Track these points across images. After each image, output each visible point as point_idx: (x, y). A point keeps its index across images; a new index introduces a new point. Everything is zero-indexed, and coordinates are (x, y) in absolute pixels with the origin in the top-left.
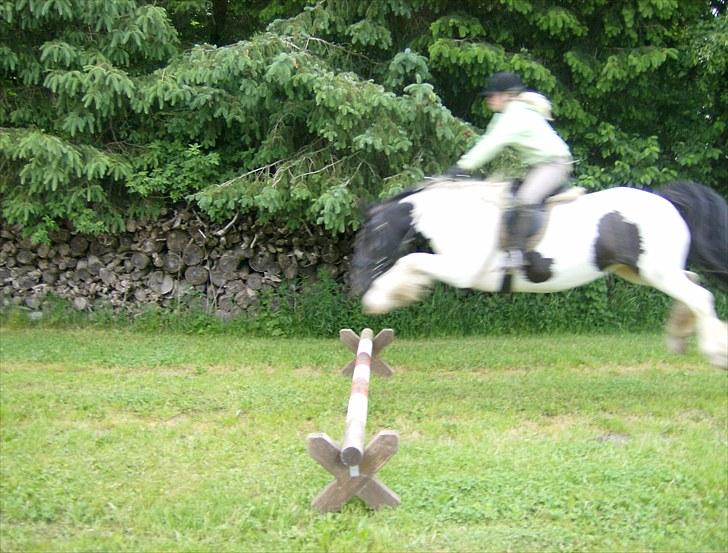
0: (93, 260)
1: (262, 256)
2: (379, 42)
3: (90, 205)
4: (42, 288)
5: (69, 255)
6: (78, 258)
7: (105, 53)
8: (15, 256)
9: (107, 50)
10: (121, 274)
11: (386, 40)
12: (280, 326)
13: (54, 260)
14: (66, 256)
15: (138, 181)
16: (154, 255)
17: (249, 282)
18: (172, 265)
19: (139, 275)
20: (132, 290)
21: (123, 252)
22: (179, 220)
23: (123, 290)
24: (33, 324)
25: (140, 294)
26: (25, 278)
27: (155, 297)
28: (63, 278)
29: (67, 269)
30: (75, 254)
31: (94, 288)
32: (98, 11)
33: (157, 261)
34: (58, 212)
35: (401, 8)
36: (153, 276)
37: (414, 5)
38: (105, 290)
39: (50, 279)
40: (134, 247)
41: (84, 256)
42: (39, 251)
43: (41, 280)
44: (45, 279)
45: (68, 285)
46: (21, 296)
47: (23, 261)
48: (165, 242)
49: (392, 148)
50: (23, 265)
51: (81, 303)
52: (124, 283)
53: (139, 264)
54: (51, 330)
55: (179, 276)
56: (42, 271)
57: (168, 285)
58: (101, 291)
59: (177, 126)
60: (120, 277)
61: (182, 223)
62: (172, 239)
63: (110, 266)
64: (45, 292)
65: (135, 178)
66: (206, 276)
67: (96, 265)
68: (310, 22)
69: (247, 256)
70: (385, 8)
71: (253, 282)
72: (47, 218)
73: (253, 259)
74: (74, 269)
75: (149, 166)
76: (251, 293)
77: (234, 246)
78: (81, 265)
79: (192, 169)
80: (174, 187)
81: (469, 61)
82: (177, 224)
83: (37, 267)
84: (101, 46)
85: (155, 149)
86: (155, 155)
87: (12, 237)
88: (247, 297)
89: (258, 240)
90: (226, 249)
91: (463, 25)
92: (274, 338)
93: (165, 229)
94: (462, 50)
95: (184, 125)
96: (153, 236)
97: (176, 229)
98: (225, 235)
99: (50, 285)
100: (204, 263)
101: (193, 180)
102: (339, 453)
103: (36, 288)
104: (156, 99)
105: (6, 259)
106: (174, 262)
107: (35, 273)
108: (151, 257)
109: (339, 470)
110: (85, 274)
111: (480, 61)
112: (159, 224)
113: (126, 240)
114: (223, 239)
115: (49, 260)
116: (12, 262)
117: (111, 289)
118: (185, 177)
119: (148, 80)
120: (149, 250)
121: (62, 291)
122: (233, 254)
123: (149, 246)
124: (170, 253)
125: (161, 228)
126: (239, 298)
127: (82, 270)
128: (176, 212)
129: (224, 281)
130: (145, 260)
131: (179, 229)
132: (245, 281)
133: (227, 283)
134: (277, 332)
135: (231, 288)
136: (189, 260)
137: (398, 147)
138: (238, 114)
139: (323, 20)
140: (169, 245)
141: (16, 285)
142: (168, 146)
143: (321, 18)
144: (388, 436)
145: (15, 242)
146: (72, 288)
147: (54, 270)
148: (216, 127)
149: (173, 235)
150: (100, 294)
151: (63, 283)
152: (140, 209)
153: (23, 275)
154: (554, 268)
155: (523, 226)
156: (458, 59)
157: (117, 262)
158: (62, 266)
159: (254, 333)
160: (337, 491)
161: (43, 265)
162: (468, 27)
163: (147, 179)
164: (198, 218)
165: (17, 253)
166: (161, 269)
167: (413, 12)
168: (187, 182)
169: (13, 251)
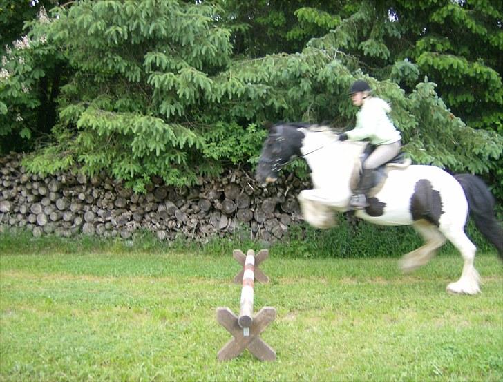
0: (170, 205)
1: (290, 202)
2: (382, 54)
3: (177, 166)
4: (133, 225)
5: (153, 201)
6: (158, 203)
7: (186, 60)
8: (113, 202)
9: (187, 59)
10: (190, 214)
11: (386, 53)
12: (309, 250)
13: (141, 205)
14: (150, 202)
15: (211, 149)
16: (216, 201)
17: (282, 220)
18: (228, 208)
19: (203, 215)
20: (198, 226)
21: (191, 199)
22: (235, 176)
23: (192, 226)
24: (130, 250)
25: (204, 229)
26: (120, 217)
27: (215, 230)
28: (148, 217)
29: (151, 211)
30: (157, 200)
31: (171, 224)
32: (183, 31)
33: (218, 205)
34: (154, 171)
35: (395, 31)
36: (214, 216)
37: (403, 29)
38: (179, 225)
39: (139, 218)
40: (201, 195)
41: (163, 202)
42: (132, 198)
43: (132, 219)
44: (134, 218)
45: (151, 222)
46: (117, 230)
47: (120, 205)
48: (223, 192)
49: (405, 126)
50: (119, 208)
51: (162, 235)
52: (193, 221)
53: (204, 207)
54: (145, 254)
55: (232, 216)
56: (133, 212)
57: (224, 222)
58: (176, 227)
59: (239, 112)
60: (190, 217)
61: (236, 179)
62: (228, 190)
63: (184, 208)
64: (135, 227)
65: (209, 147)
66: (252, 216)
67: (173, 208)
68: (334, 40)
69: (281, 201)
70: (383, 31)
71: (285, 220)
72: (144, 175)
73: (284, 204)
74: (156, 211)
75: (215, 138)
76: (284, 227)
77: (272, 195)
78: (161, 208)
79: (247, 142)
80: (235, 153)
81: (447, 67)
82: (233, 180)
83: (128, 210)
84: (183, 56)
85: (221, 127)
86: (221, 132)
87: (112, 188)
88: (281, 230)
89: (289, 191)
90: (267, 197)
91: (439, 43)
92: (304, 259)
93: (224, 183)
94: (441, 60)
95: (243, 110)
96: (215, 188)
97: (233, 183)
98: (267, 187)
99: (138, 222)
100: (250, 206)
101: (248, 148)
102: (237, 320)
103: (128, 224)
104: (226, 93)
105: (108, 204)
106: (229, 206)
107: (127, 214)
108: (213, 202)
109: (237, 331)
110: (165, 214)
111: (455, 67)
112: (219, 180)
113: (194, 190)
114: (265, 190)
115: (138, 204)
116: (111, 206)
117: (183, 224)
118: (242, 147)
119: (217, 79)
120: (211, 197)
121: (148, 226)
122: (272, 200)
123: (212, 194)
124: (226, 199)
125: (221, 182)
126: (276, 231)
127: (162, 212)
128: (230, 171)
129: (264, 219)
130: (208, 204)
131: (235, 183)
132: (279, 219)
133: (266, 220)
134: (306, 254)
135: (270, 223)
136: (240, 205)
137: (409, 126)
138: (283, 103)
139: (343, 39)
140: (226, 194)
141: (114, 222)
142: (227, 125)
143: (342, 37)
144: (269, 310)
145: (114, 192)
146: (154, 224)
147: (141, 211)
148: (265, 112)
149: (229, 187)
150: (176, 229)
151: (148, 221)
152: (207, 169)
153: (119, 215)
154: (385, 209)
155: (367, 183)
156: (439, 66)
157: (187, 206)
158: (147, 209)
159: (289, 255)
160: (234, 346)
161: (133, 208)
162: (442, 44)
163: (217, 148)
164: (247, 175)
165: (115, 200)
166: (220, 211)
167: (402, 34)
168: (244, 150)
169: (113, 198)
